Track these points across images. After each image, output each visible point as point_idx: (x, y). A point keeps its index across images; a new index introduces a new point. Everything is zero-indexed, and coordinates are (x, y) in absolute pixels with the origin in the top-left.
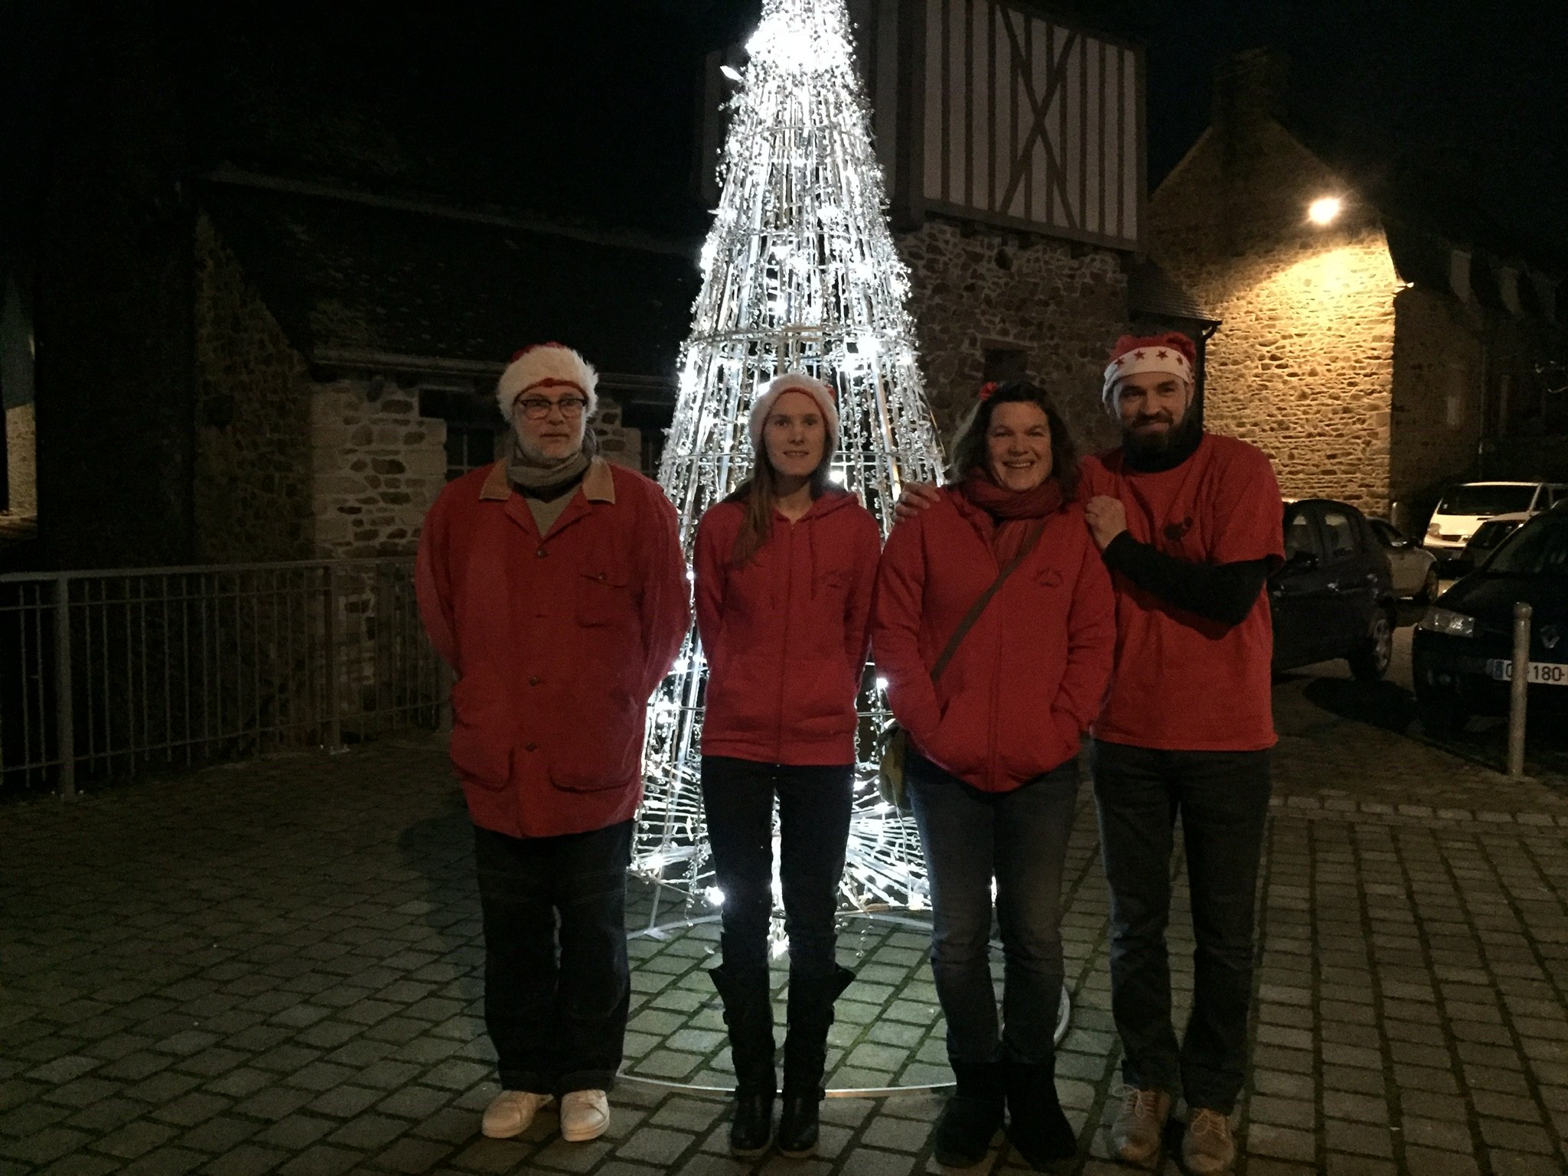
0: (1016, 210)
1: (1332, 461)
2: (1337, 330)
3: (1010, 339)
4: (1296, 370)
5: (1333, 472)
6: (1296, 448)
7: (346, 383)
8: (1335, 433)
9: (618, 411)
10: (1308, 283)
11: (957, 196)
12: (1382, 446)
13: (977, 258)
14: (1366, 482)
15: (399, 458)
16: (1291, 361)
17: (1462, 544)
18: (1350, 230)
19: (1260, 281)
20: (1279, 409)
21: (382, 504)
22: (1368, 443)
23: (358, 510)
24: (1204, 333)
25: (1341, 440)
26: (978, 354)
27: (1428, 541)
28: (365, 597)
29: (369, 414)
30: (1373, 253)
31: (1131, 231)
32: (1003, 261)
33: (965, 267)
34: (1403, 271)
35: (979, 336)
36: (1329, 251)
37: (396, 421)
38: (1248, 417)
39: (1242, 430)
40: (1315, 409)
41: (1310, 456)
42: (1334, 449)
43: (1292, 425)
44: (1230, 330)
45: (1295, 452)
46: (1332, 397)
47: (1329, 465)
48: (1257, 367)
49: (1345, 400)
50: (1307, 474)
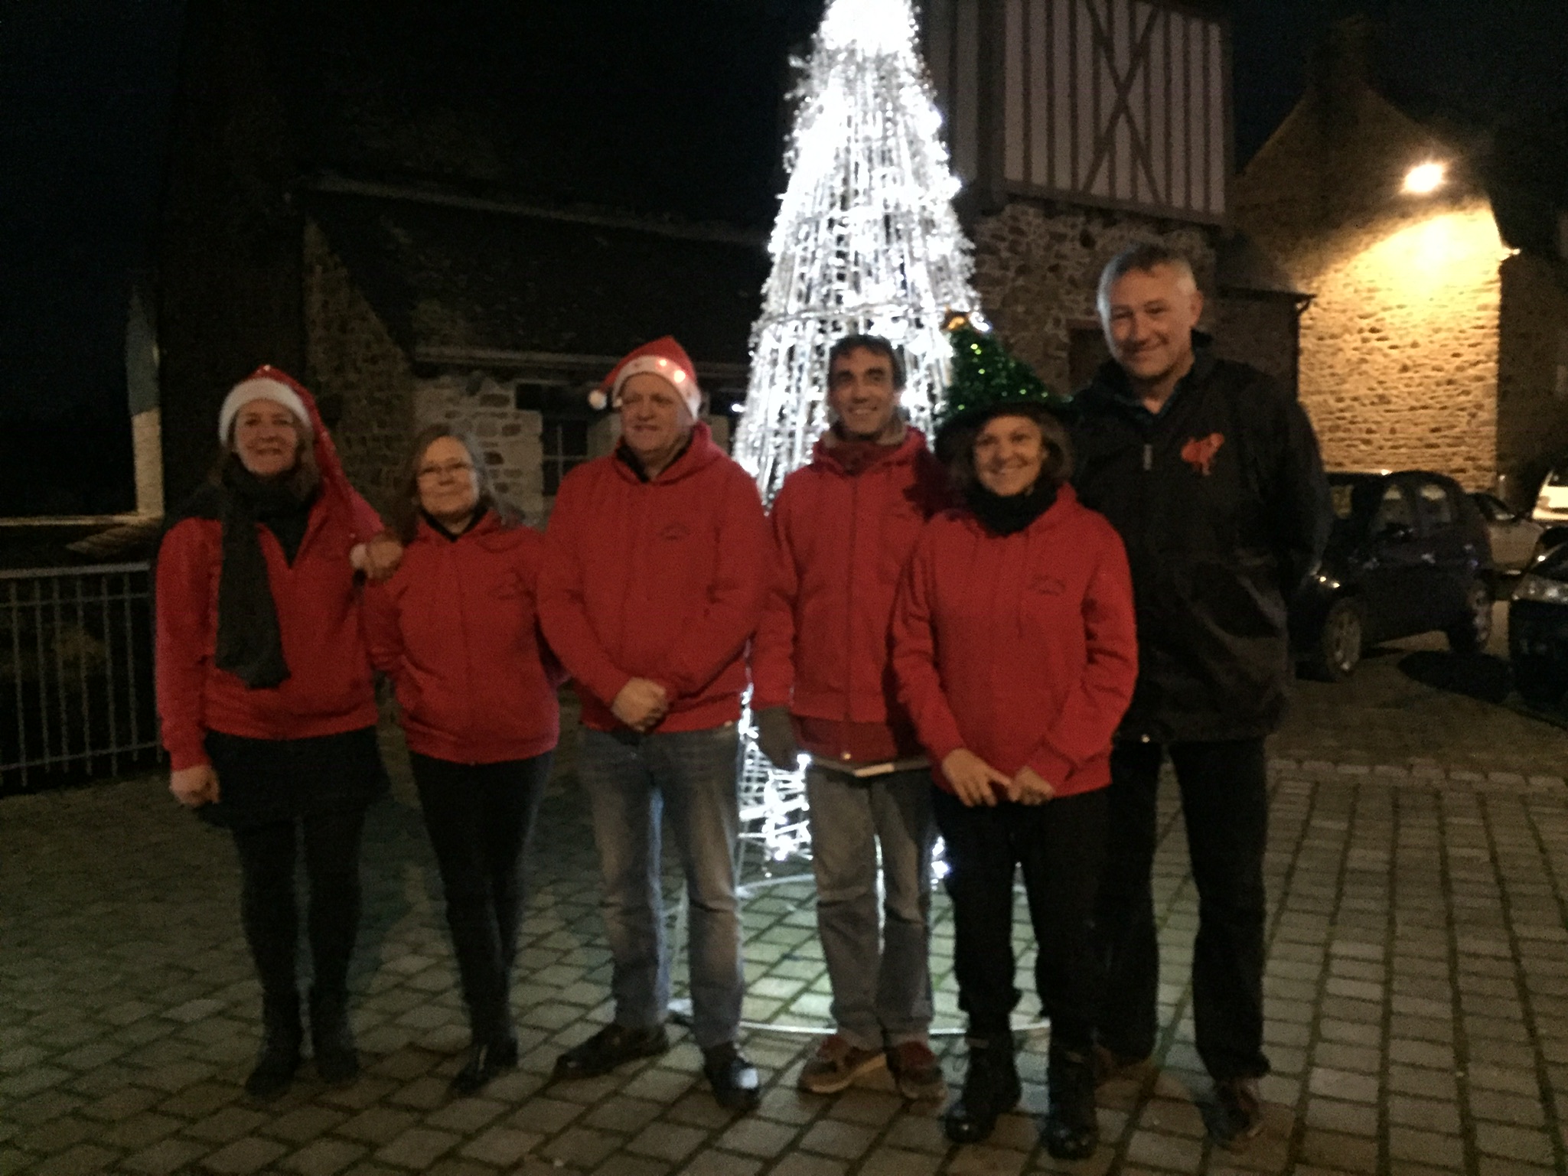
0: (1100, 188)
1: (1436, 434)
2: (1440, 299)
4: (1397, 342)
5: (1437, 446)
6: (1397, 422)
7: (446, 379)
8: (1438, 406)
10: (1407, 252)
11: (1039, 177)
12: (1488, 417)
13: (1060, 238)
14: (1471, 455)
15: (497, 450)
16: (1391, 335)
18: (1451, 197)
19: (1358, 252)
20: (1381, 383)
22: (1473, 416)
24: (1299, 306)
25: (1446, 412)
26: (1063, 335)
27: (1538, 514)
29: (469, 408)
30: (1477, 220)
31: (1218, 205)
32: (1087, 241)
33: (1048, 248)
34: (1508, 238)
35: (1063, 317)
36: (1430, 219)
37: (493, 415)
38: (1347, 391)
39: (1341, 405)
40: (1417, 381)
41: (1413, 429)
42: (1437, 422)
43: (1394, 400)
44: (1329, 303)
45: (1397, 426)
46: (1435, 369)
47: (1433, 438)
48: (1354, 340)
49: (1447, 371)
50: (1409, 448)
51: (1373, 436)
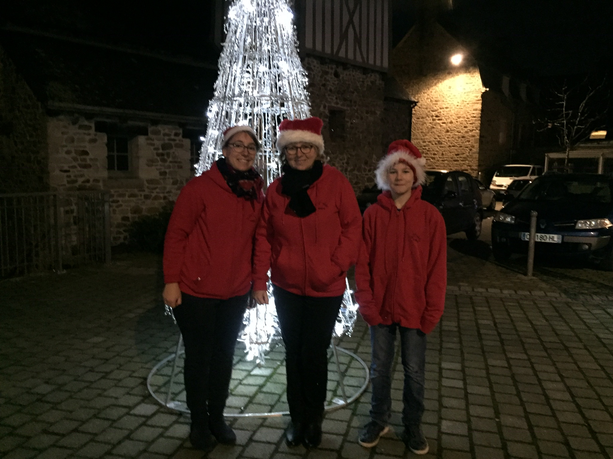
0: (342, 54)
1: (458, 156)
2: (460, 106)
3: (339, 106)
4: (445, 121)
5: (458, 161)
6: (445, 151)
7: (61, 117)
8: (459, 146)
9: (181, 131)
10: (450, 87)
11: (319, 47)
12: (476, 151)
13: (327, 73)
14: (469, 165)
15: (87, 149)
16: (443, 118)
17: (503, 188)
18: (466, 67)
19: (432, 86)
20: (439, 136)
21: (79, 169)
22: (471, 150)
23: (68, 171)
24: (412, 106)
25: (461, 148)
26: (327, 112)
27: (492, 187)
28: (72, 208)
29: (73, 130)
30: (474, 76)
31: (386, 64)
32: (336, 75)
33: (321, 77)
34: (485, 84)
35: (327, 105)
36: (458, 75)
37: (85, 134)
38: (427, 139)
39: (425, 144)
40: (452, 136)
41: (449, 154)
42: (458, 152)
43: (443, 143)
44: (421, 105)
45: (444, 153)
46: (458, 132)
47: (456, 158)
48: (430, 120)
49: (462, 133)
50: (448, 161)
51: (435, 156)
